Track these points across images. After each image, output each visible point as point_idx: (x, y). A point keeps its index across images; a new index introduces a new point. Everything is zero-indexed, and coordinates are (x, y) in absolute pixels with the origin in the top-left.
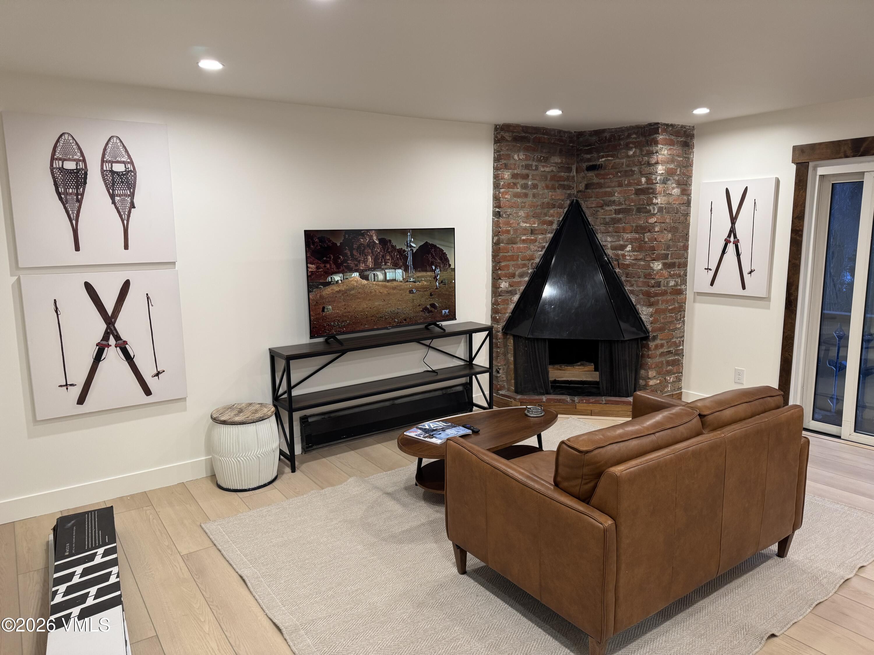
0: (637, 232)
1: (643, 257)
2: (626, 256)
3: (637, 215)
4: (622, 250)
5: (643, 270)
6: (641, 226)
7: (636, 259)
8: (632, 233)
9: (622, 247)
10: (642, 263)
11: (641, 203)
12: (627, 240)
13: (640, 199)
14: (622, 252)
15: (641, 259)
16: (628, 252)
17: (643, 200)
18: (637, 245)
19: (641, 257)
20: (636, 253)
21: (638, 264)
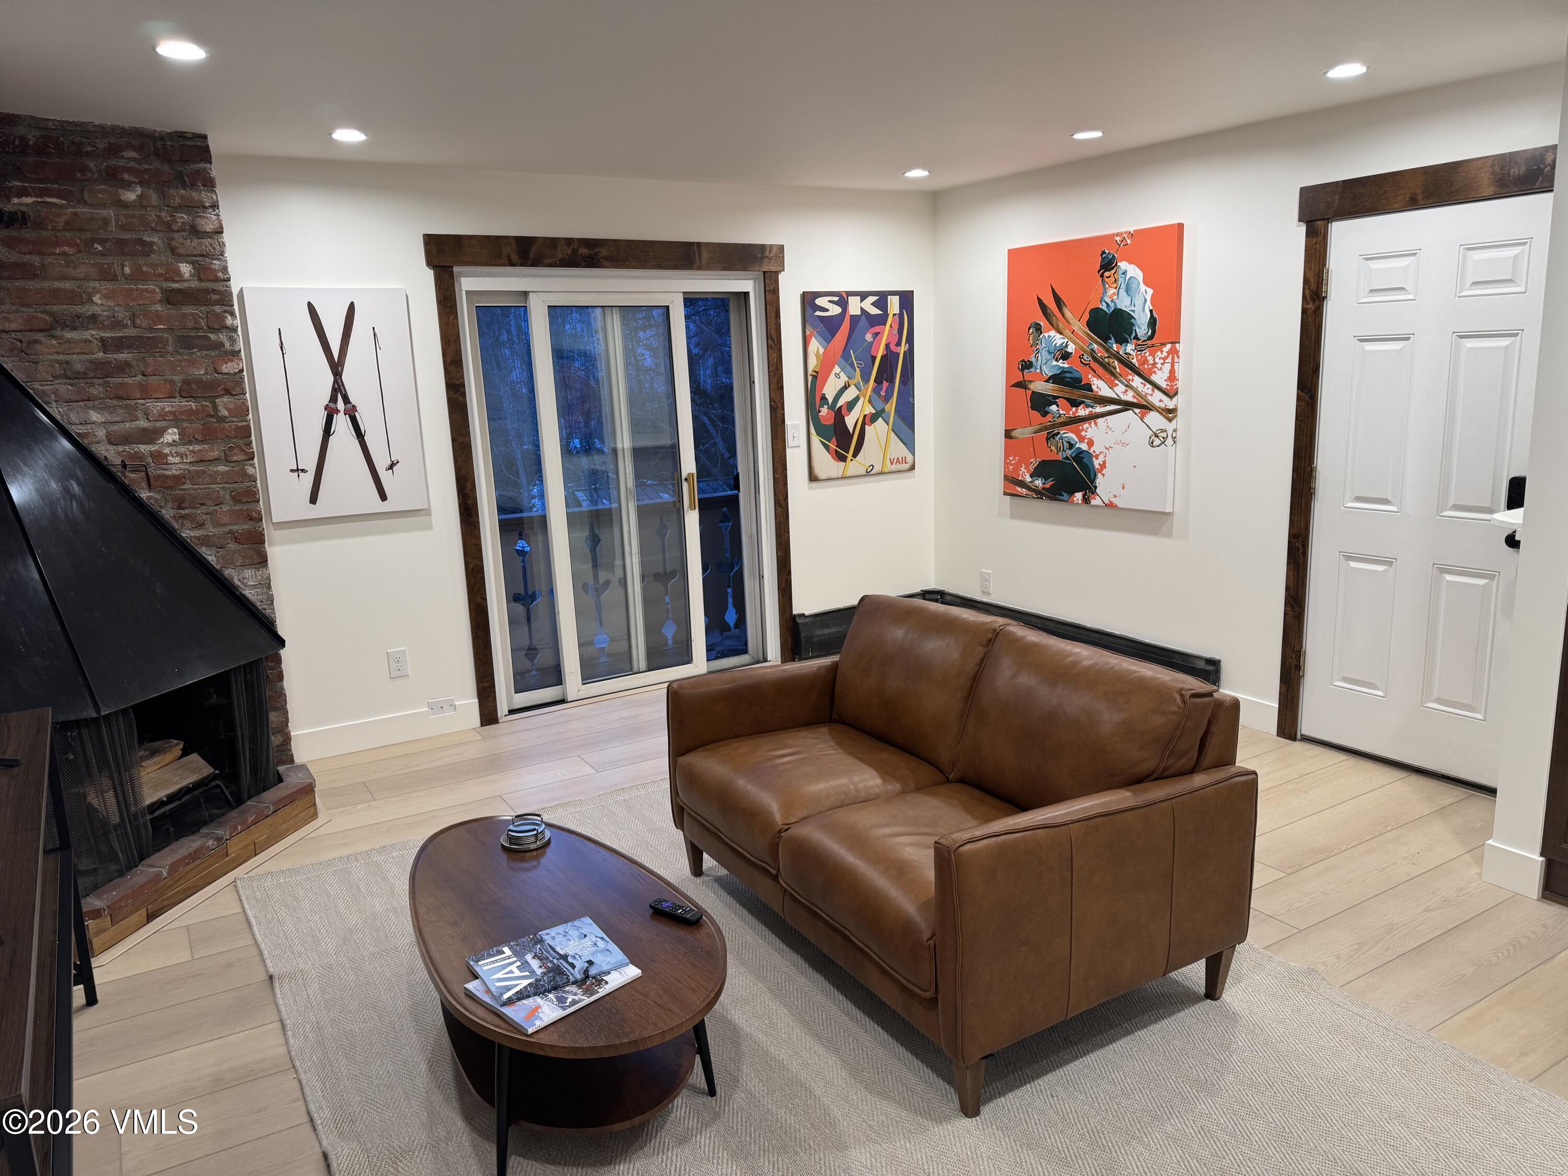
0: (189, 396)
1: (223, 454)
2: (167, 455)
3: (182, 354)
4: (152, 441)
5: (226, 485)
6: (199, 382)
7: (201, 461)
8: (174, 397)
9: (151, 436)
10: (222, 468)
11: (191, 324)
12: (162, 416)
13: (185, 316)
14: (153, 448)
15: (217, 459)
16: (169, 445)
17: (195, 318)
18: (197, 426)
19: (216, 454)
20: (197, 447)
21: (210, 472)
